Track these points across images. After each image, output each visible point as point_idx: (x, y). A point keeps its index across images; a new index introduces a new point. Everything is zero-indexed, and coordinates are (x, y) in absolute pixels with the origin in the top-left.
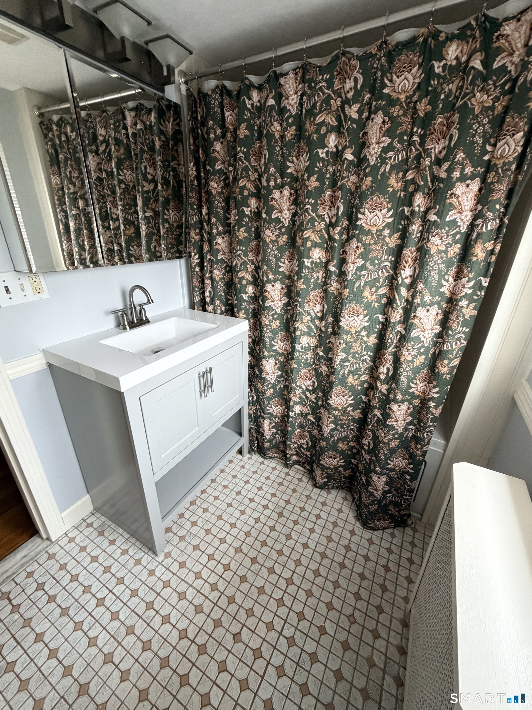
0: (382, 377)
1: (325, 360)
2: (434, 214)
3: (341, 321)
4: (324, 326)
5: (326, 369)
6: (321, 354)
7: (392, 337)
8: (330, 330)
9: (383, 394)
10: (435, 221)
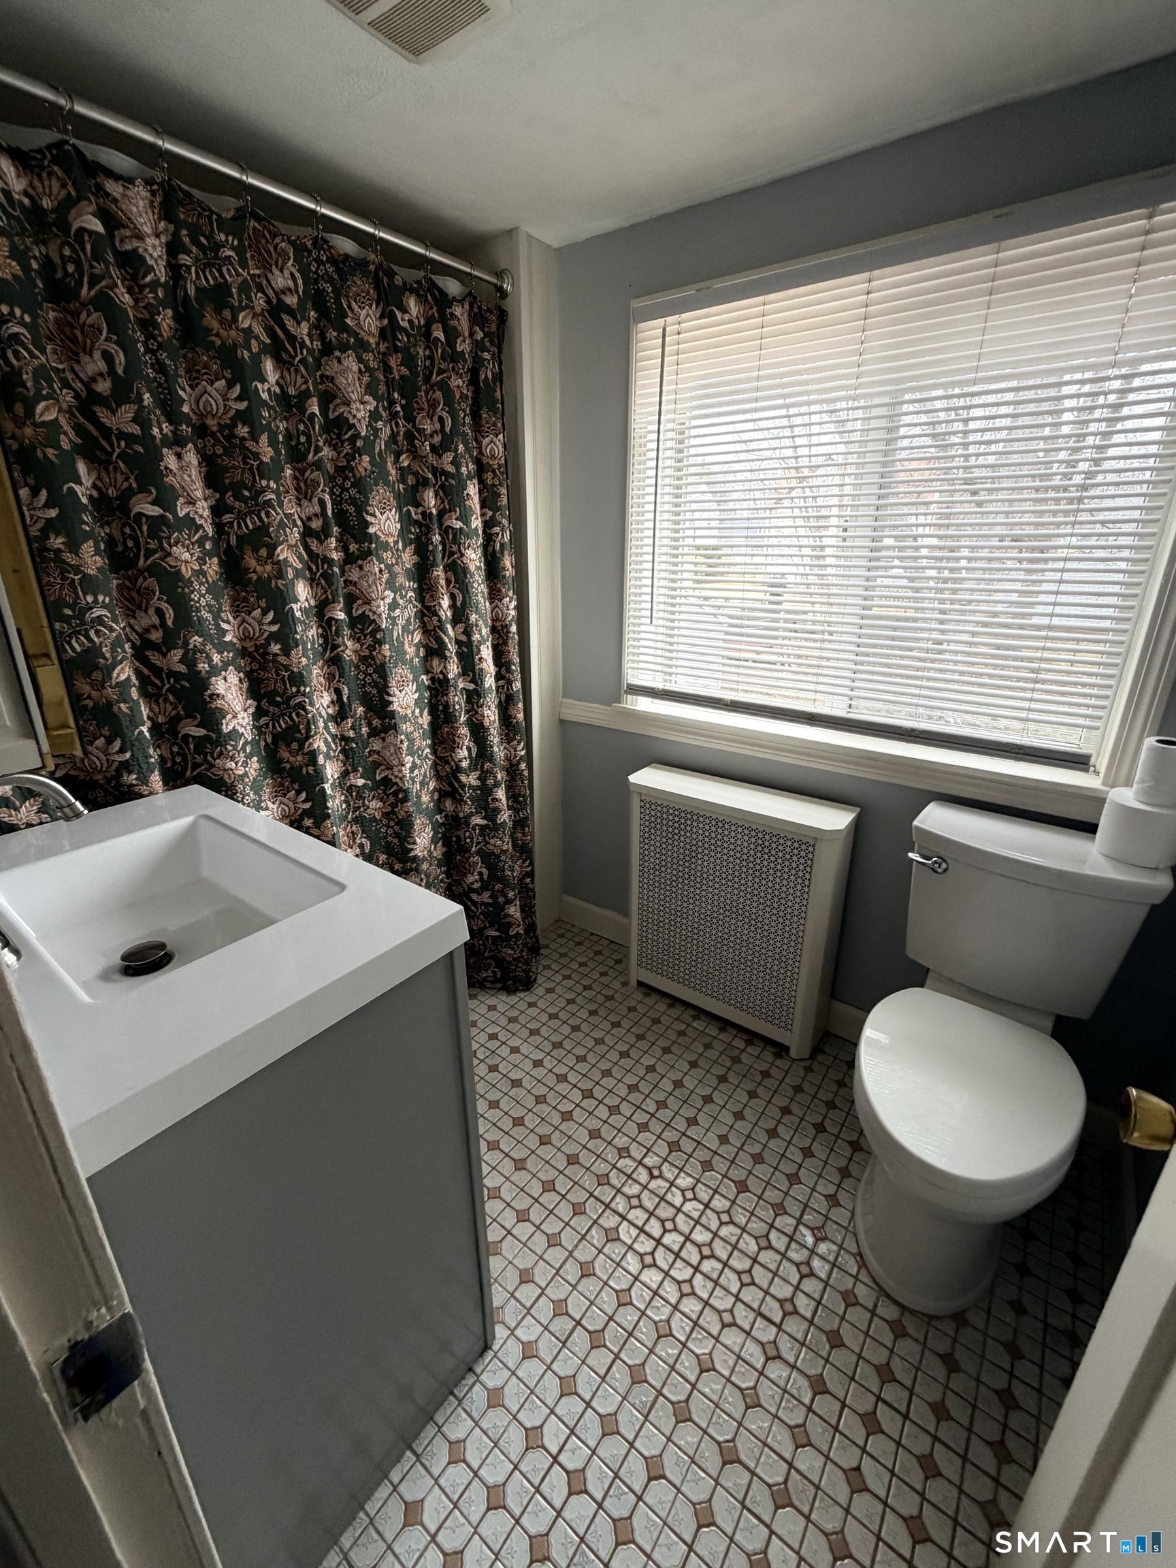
0: (464, 764)
1: (371, 789)
2: (457, 519)
3: (391, 703)
4: (353, 728)
5: (380, 804)
6: (361, 782)
7: (457, 701)
8: (365, 730)
9: (474, 788)
10: (461, 529)
